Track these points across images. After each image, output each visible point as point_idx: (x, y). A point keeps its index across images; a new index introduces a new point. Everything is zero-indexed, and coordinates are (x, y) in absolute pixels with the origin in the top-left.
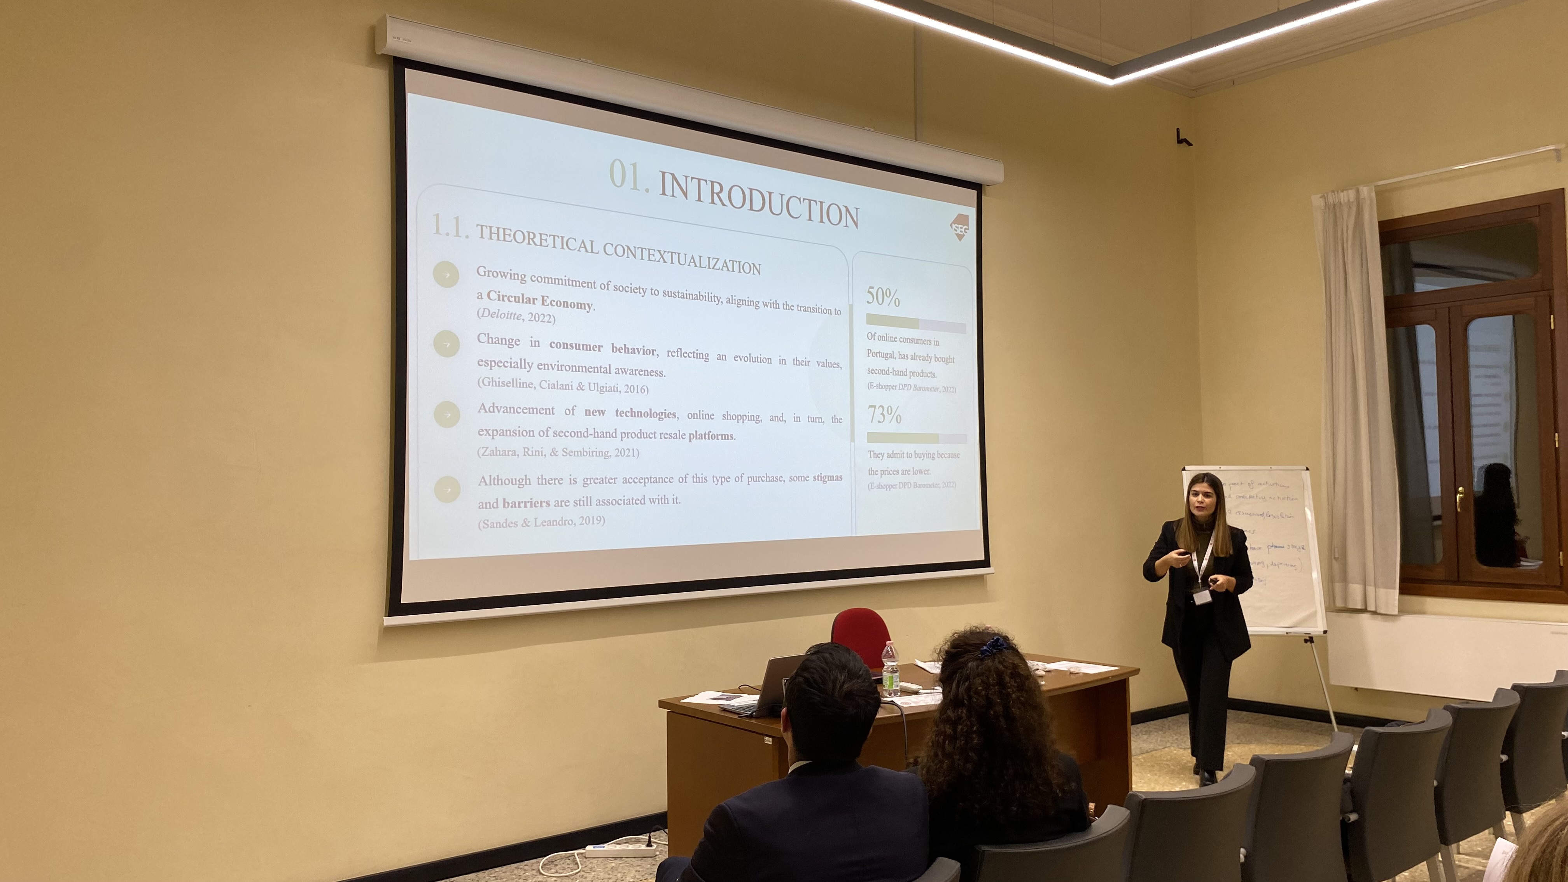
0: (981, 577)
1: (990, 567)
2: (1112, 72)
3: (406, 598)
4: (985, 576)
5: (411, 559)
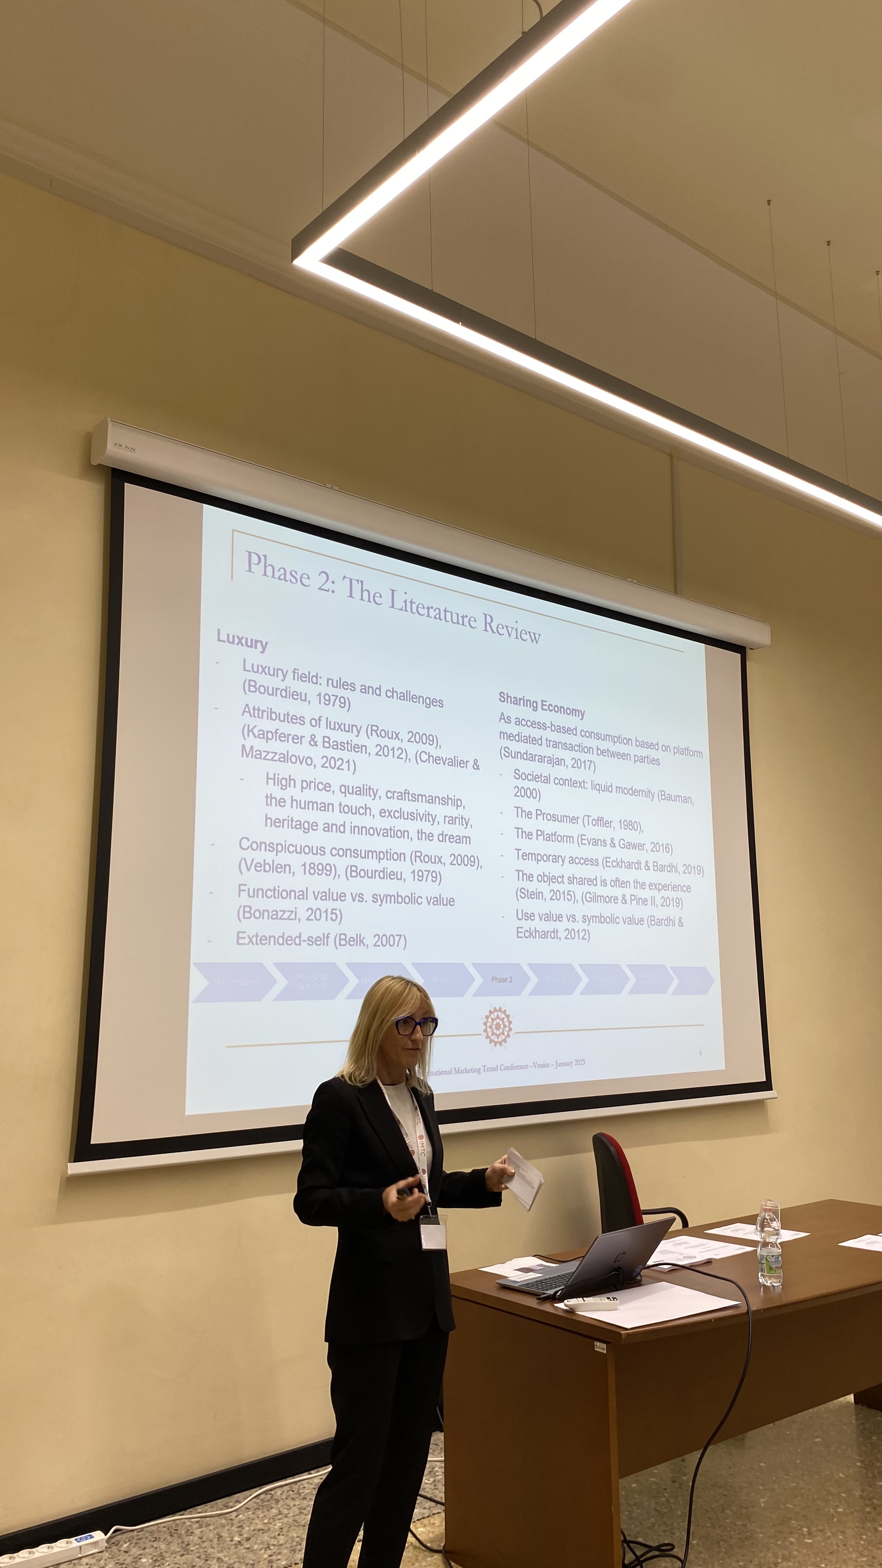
0: (760, 1103)
1: (772, 1090)
3: (97, 1138)
4: (765, 1101)
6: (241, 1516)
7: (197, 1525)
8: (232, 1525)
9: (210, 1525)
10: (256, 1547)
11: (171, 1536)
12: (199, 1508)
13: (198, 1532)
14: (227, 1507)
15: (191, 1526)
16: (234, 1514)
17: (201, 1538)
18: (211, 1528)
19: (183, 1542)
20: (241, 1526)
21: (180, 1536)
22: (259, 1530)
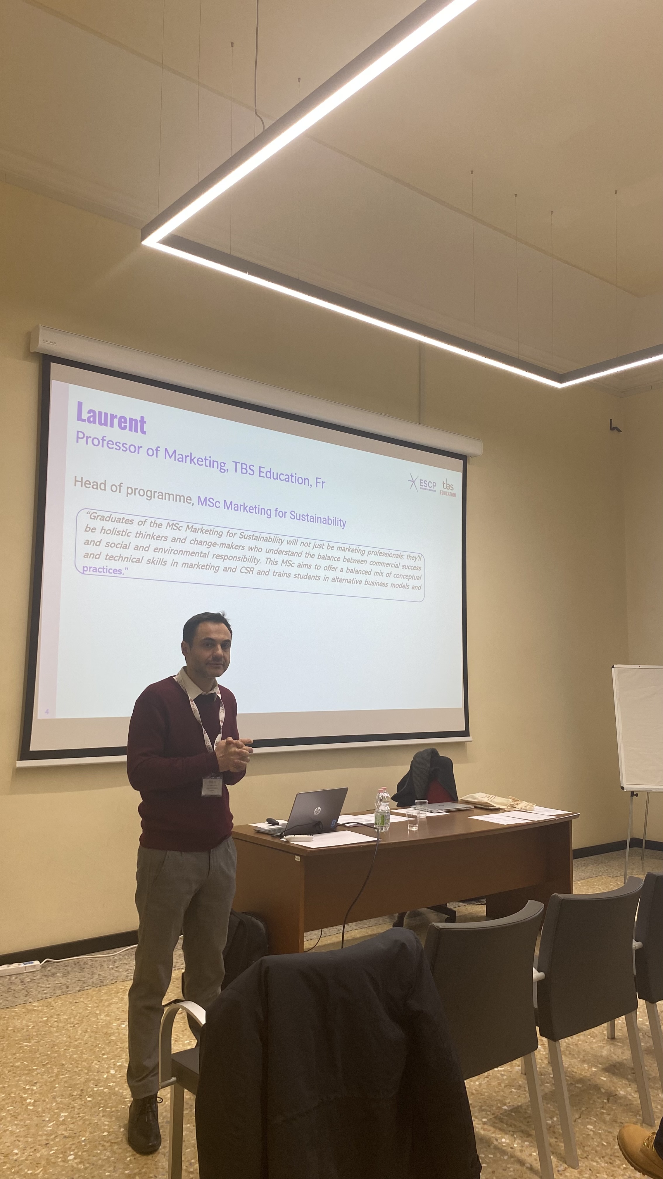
0: (461, 744)
1: (469, 736)
2: (561, 379)
3: (33, 748)
4: (464, 743)
5: (39, 718)
6: (116, 958)
7: (90, 961)
8: (110, 961)
9: (97, 961)
10: (121, 970)
11: (75, 965)
12: (93, 954)
13: (90, 964)
14: (109, 954)
15: (87, 961)
16: (112, 957)
17: (91, 966)
18: (98, 962)
19: (81, 967)
20: (114, 962)
21: (80, 965)
22: (124, 964)
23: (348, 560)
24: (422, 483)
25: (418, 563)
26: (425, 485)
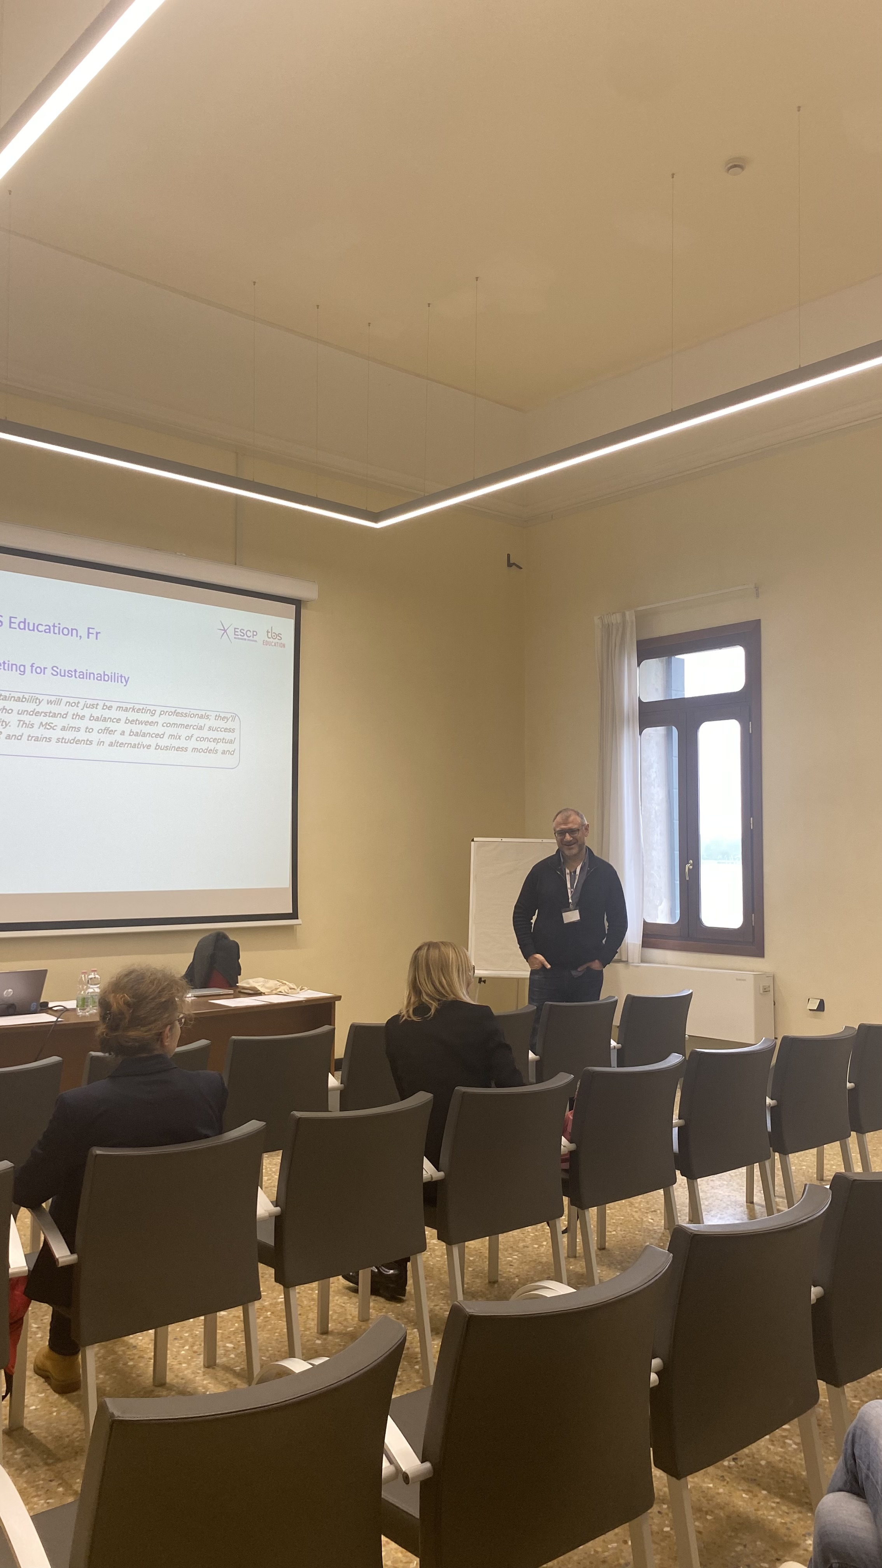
1: (297, 918)
2: (373, 518)
4: (293, 926)
23: (132, 722)
24: (237, 632)
25: (230, 725)
26: (241, 634)
